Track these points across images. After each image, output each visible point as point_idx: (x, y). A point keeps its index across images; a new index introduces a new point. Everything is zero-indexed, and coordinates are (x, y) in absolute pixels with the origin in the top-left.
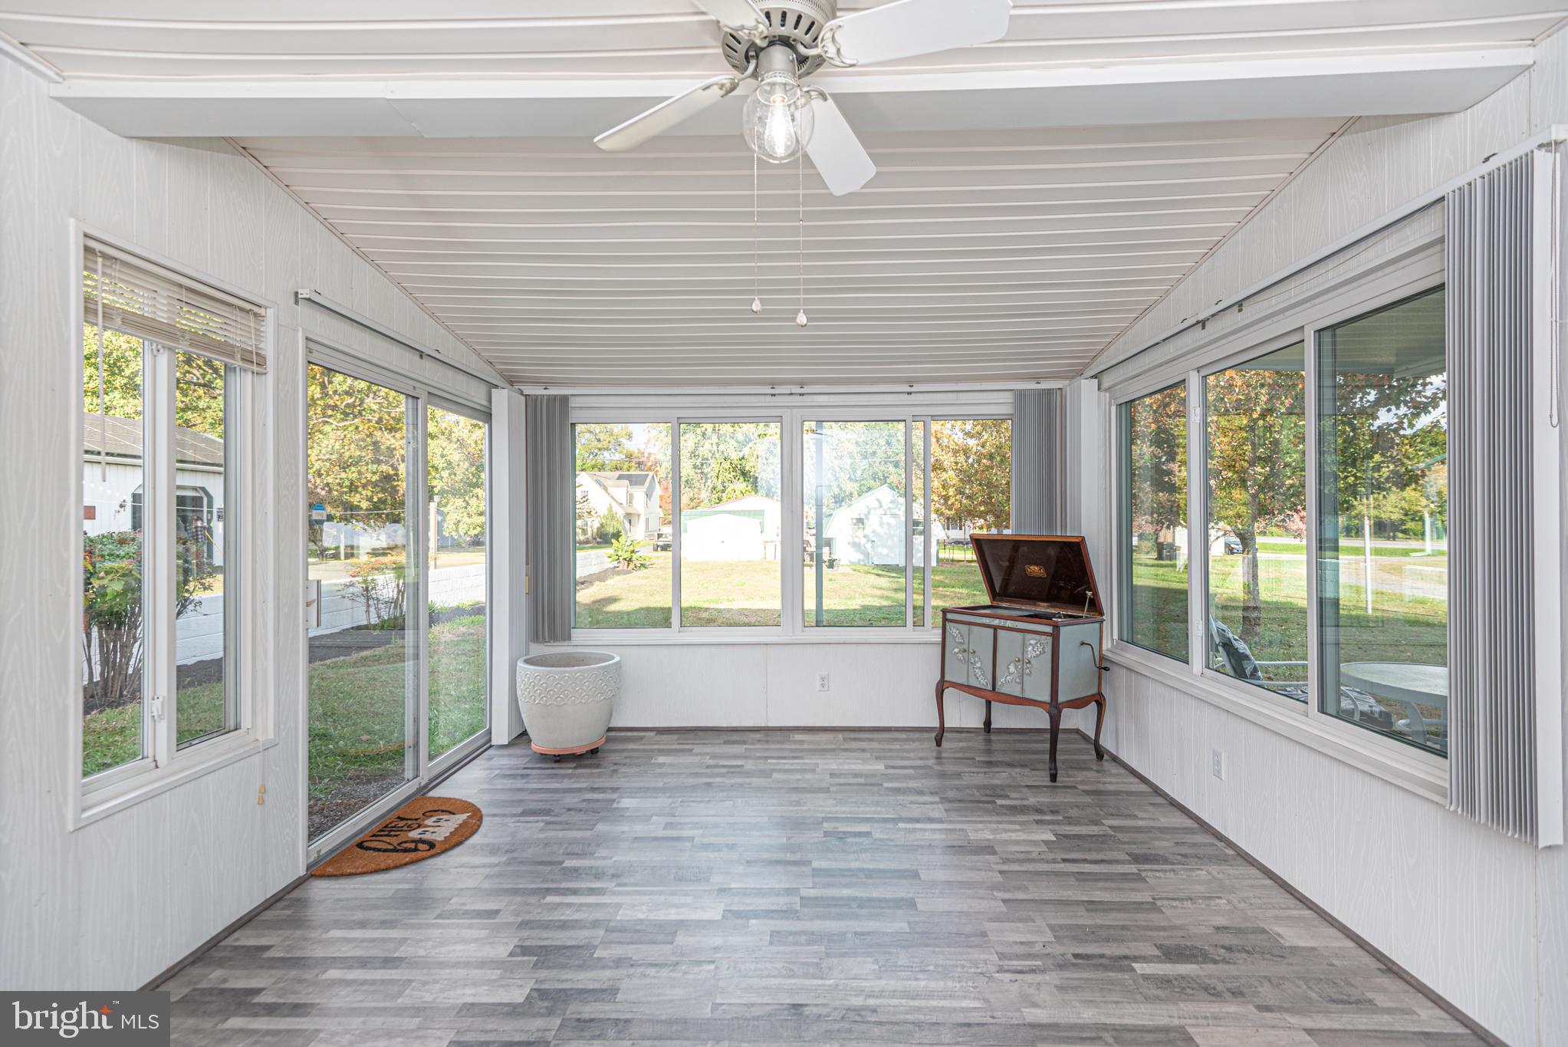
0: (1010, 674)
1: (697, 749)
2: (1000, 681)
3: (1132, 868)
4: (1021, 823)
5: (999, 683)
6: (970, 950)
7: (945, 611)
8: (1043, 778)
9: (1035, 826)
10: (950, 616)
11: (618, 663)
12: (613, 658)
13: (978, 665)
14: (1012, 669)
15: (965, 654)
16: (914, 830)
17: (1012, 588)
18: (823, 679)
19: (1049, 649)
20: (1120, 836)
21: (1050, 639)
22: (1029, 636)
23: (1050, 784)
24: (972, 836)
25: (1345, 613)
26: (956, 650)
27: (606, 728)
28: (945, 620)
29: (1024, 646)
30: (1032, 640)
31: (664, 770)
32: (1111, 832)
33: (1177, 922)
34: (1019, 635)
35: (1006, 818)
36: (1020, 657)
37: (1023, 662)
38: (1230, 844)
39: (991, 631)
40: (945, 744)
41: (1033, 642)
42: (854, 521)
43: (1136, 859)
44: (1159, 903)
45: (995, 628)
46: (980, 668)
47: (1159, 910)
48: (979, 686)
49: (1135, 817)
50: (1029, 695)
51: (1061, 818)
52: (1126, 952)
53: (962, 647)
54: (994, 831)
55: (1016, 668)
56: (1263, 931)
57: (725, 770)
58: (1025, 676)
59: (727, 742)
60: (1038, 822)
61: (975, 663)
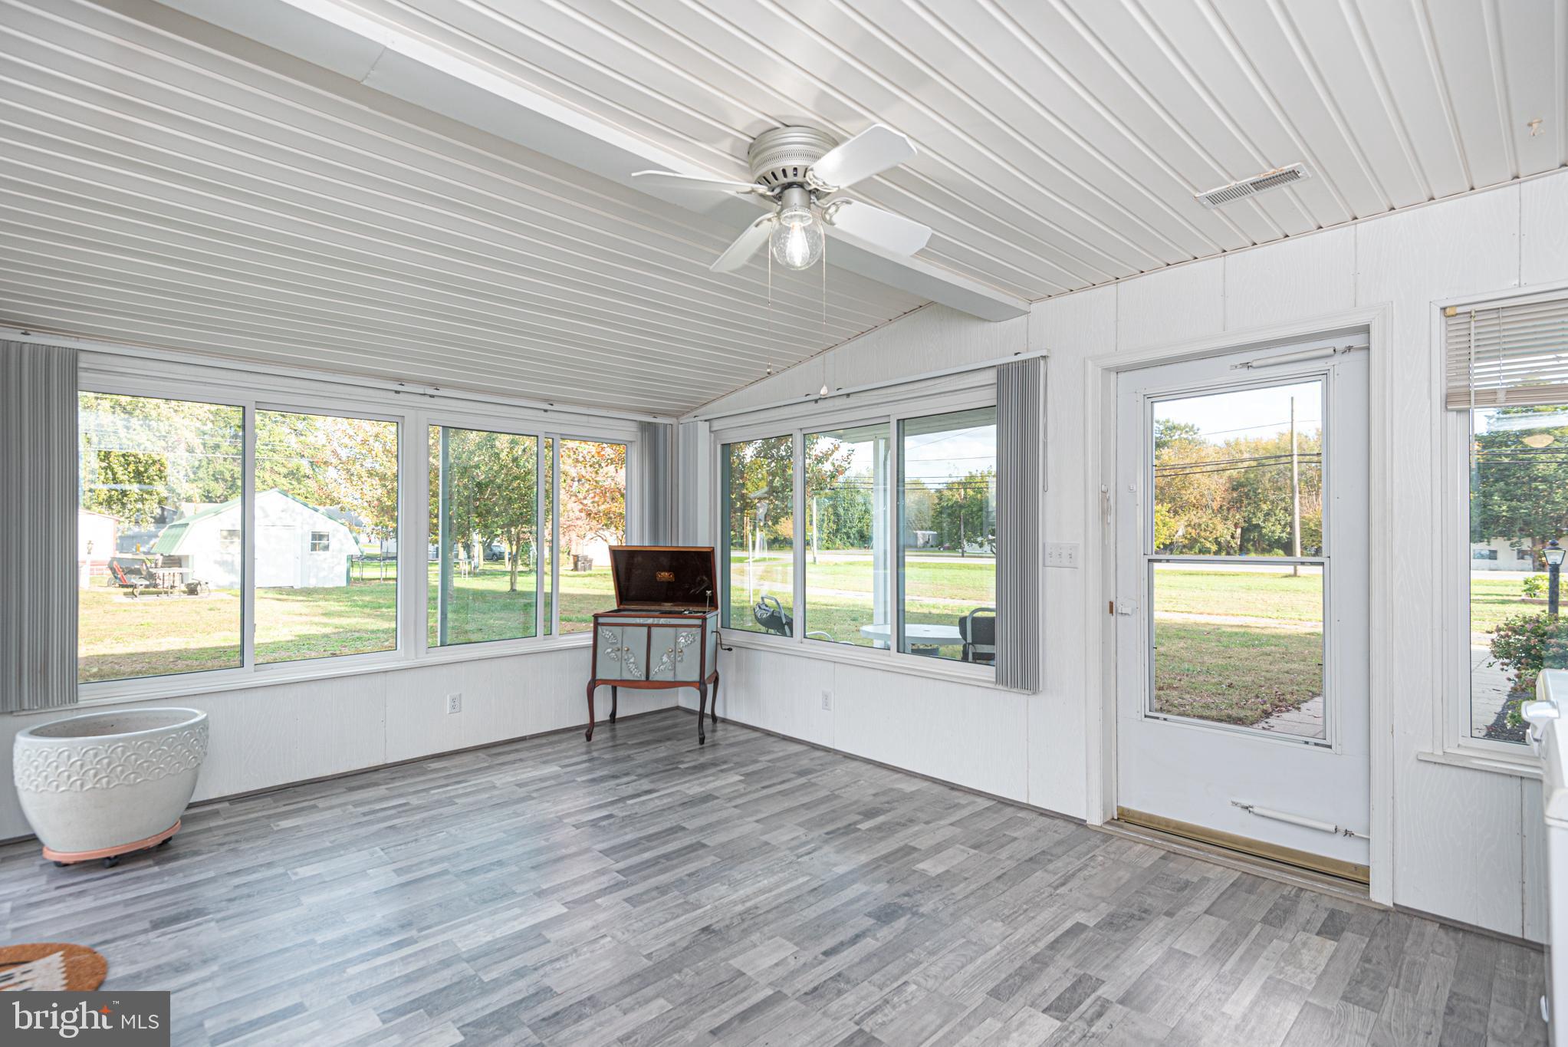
0: (663, 664)
1: (321, 804)
2: (654, 670)
3: (802, 780)
4: (713, 775)
5: (652, 673)
6: (769, 855)
7: (596, 617)
8: (696, 745)
9: (721, 774)
10: (601, 620)
11: (205, 720)
12: (196, 715)
13: (632, 660)
14: (665, 659)
15: (619, 653)
16: (643, 802)
17: (633, 593)
18: (453, 700)
19: (698, 638)
20: (778, 764)
21: (699, 630)
22: (681, 629)
23: (699, 746)
24: (691, 792)
25: (737, 605)
26: (609, 650)
27: (185, 805)
28: (596, 624)
29: (676, 638)
30: (684, 632)
31: (306, 832)
32: (770, 764)
33: (855, 798)
34: (671, 630)
35: (699, 775)
36: (673, 646)
37: (676, 652)
38: (836, 752)
39: (645, 629)
40: (594, 738)
41: (684, 634)
42: (225, 533)
43: (802, 773)
44: (836, 793)
45: (649, 626)
46: (634, 663)
47: (837, 797)
48: (632, 678)
49: (773, 752)
50: (681, 678)
51: (732, 765)
52: (848, 822)
53: (615, 647)
54: (700, 785)
55: (669, 657)
56: (892, 790)
57: (393, 812)
58: (677, 664)
59: (351, 789)
60: (722, 771)
61: (629, 659)
